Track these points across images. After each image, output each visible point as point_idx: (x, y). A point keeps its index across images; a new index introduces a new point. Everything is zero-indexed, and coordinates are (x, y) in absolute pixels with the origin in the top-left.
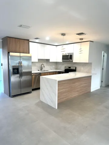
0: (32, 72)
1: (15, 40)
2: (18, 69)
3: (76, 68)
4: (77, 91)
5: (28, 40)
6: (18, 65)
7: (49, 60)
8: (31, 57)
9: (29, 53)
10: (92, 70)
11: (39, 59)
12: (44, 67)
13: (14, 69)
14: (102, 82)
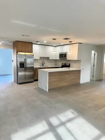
0: (34, 67)
1: (22, 43)
2: (23, 64)
3: (70, 64)
4: (67, 82)
5: (32, 43)
6: (24, 61)
7: (49, 57)
8: (33, 55)
9: (32, 53)
10: (81, 66)
11: (40, 57)
12: (45, 63)
13: (20, 64)
14: (93, 76)
